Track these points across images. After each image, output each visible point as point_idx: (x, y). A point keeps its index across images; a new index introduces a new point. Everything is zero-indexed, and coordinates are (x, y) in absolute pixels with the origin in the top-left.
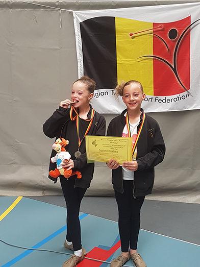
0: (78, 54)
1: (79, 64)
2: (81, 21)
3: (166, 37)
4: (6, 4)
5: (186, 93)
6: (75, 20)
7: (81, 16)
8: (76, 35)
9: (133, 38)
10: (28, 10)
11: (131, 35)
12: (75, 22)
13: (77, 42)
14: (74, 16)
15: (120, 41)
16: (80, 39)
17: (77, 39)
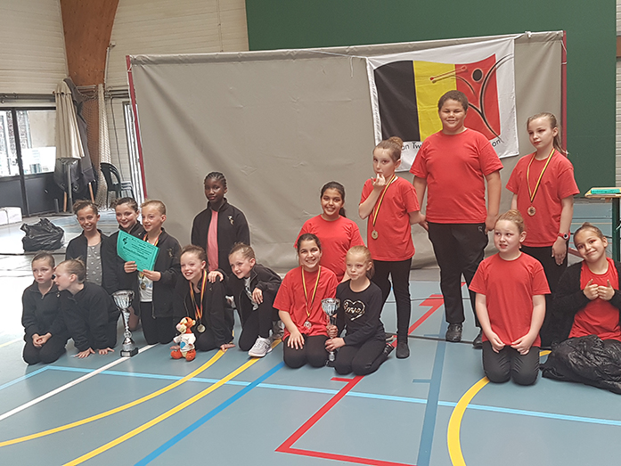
0: (373, 105)
1: (374, 116)
2: (375, 68)
3: (470, 80)
4: (289, 55)
5: (497, 139)
6: (368, 67)
7: (375, 62)
8: (370, 83)
9: (434, 82)
10: (314, 60)
11: (432, 79)
12: (368, 69)
13: (371, 91)
14: (367, 62)
15: (419, 86)
16: (375, 88)
17: (371, 88)
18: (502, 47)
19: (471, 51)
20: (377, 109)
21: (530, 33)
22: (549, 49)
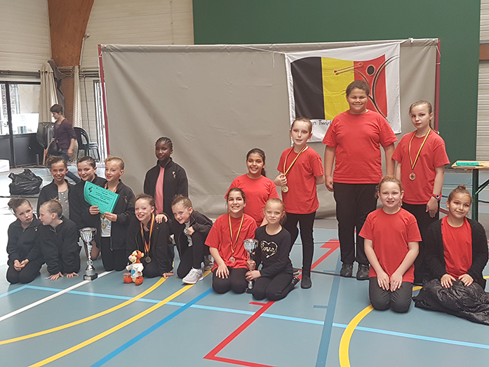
0: (289, 90)
1: (290, 99)
2: (291, 61)
3: (365, 73)
4: (226, 49)
6: (286, 60)
7: (292, 57)
8: (288, 73)
9: (337, 74)
10: (244, 54)
11: (335, 72)
12: (286, 63)
13: (288, 79)
14: (286, 57)
15: (326, 77)
16: (291, 77)
17: (288, 77)
18: (390, 49)
19: (366, 51)
20: (293, 93)
21: (412, 40)
22: (427, 52)
